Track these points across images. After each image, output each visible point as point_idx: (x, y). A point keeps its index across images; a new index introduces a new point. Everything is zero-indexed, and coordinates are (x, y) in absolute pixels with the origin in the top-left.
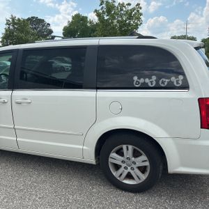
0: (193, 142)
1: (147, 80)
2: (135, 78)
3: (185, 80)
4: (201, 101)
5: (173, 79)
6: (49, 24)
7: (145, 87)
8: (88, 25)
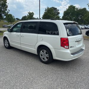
0: (58, 50)
1: (49, 32)
2: (47, 31)
3: (58, 32)
4: (61, 39)
5: (55, 32)
6: (58, 10)
7: (49, 34)
8: (76, 10)
